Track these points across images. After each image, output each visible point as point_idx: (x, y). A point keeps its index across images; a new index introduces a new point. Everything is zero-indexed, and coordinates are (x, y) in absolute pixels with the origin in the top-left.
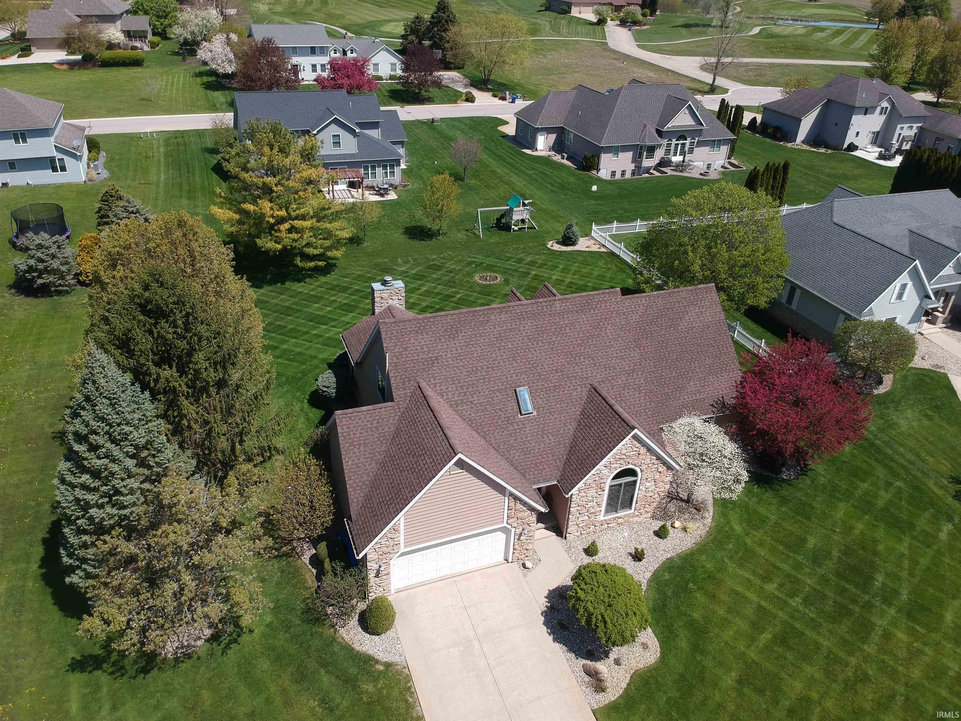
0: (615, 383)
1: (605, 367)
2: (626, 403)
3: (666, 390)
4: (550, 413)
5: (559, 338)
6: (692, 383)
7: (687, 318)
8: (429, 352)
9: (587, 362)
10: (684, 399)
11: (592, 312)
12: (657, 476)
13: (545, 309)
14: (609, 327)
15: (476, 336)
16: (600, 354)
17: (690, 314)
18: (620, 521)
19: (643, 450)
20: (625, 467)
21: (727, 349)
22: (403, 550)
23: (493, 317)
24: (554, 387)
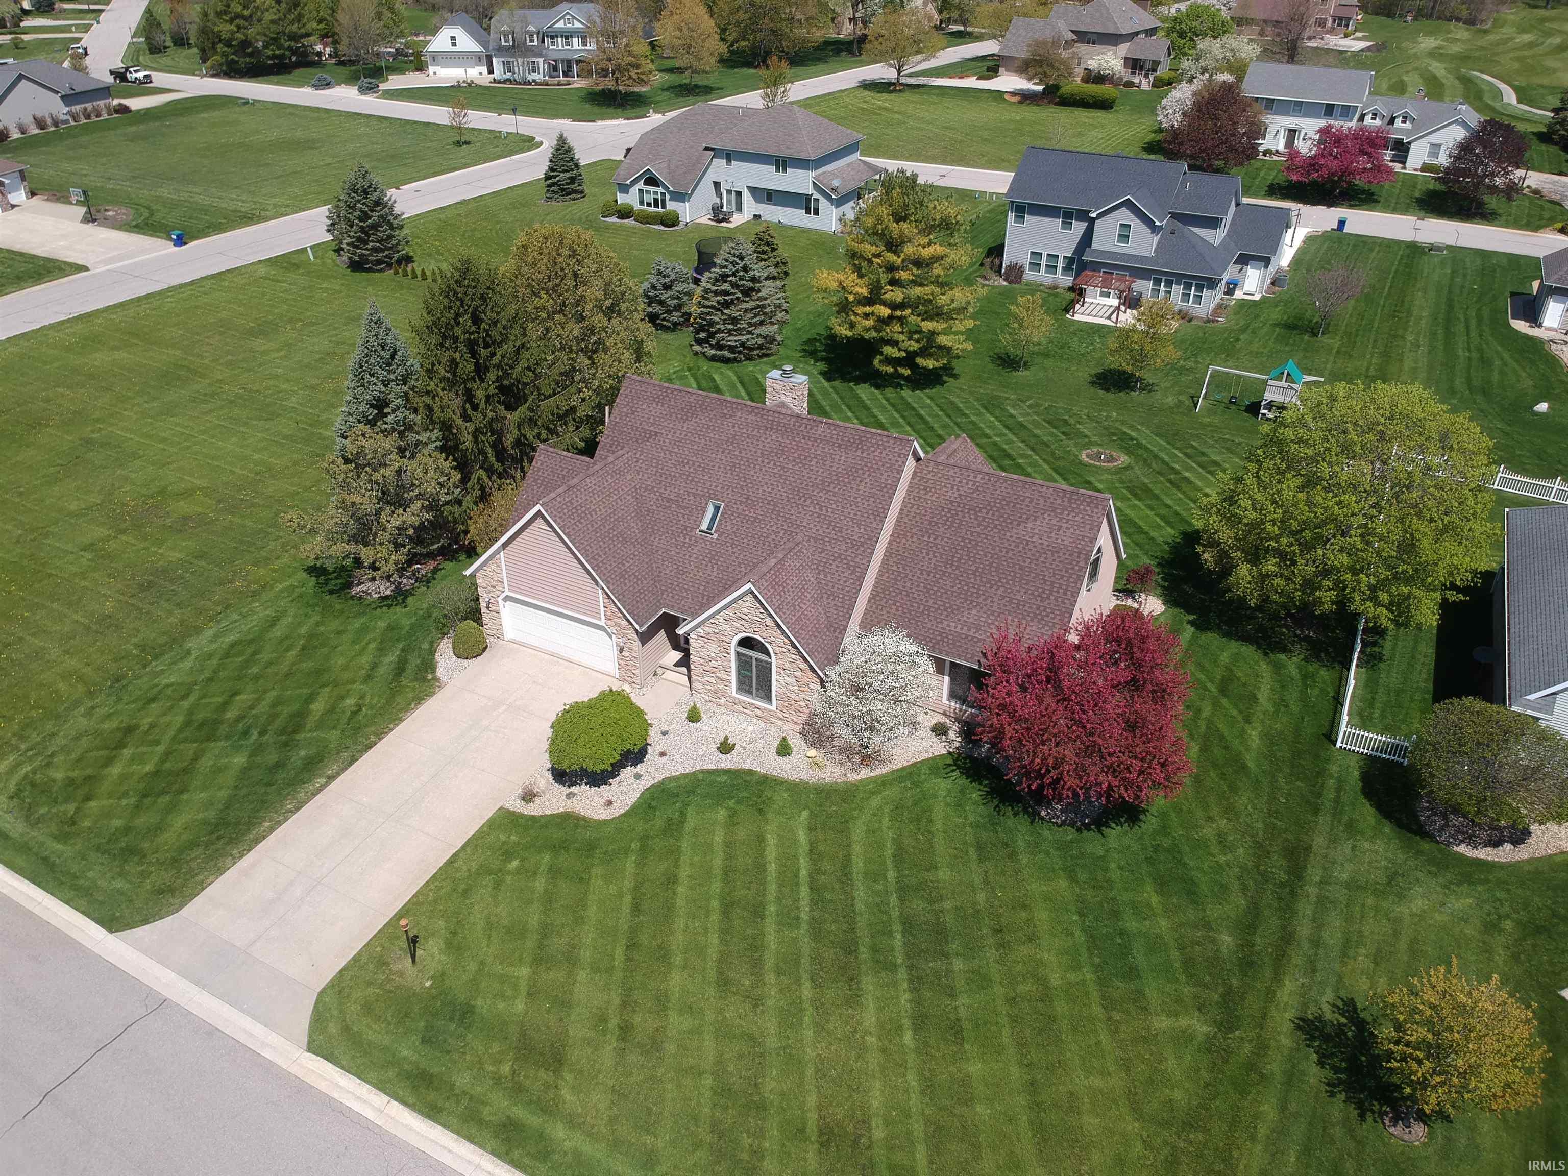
0: (829, 548)
1: (830, 524)
2: (825, 576)
4: (732, 544)
5: (797, 468)
8: (653, 425)
9: (811, 509)
11: (859, 453)
13: (803, 428)
14: (867, 480)
15: (709, 428)
16: (834, 506)
20: (751, 635)
22: (507, 593)
23: (739, 414)
24: (755, 518)
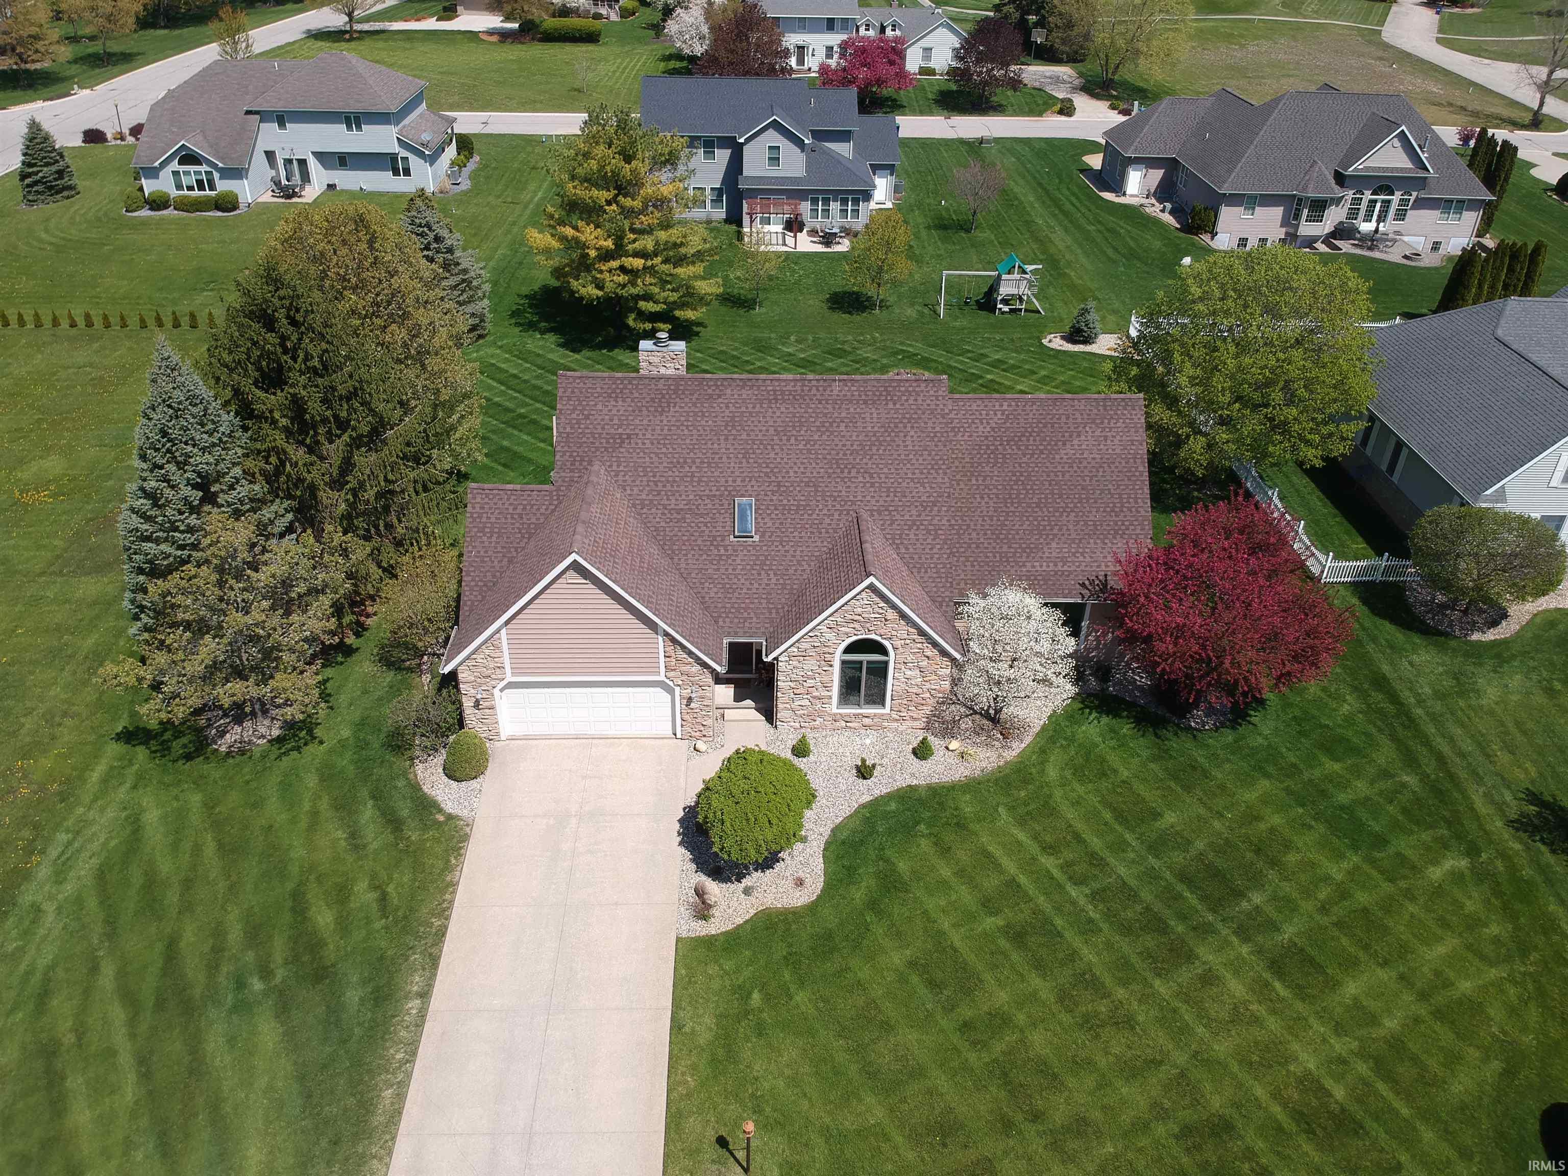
0: (898, 517)
1: (888, 491)
2: (907, 549)
3: (1005, 549)
4: (781, 543)
5: (825, 437)
6: (1054, 545)
7: (1076, 442)
8: (620, 426)
9: (861, 479)
10: (1034, 567)
11: (891, 406)
12: (924, 663)
13: (814, 391)
14: (912, 433)
15: (696, 414)
16: (885, 470)
17: (1083, 438)
18: (867, 721)
19: (891, 614)
20: (864, 636)
21: (1136, 502)
22: (509, 678)
23: (729, 391)
24: (798, 506)
